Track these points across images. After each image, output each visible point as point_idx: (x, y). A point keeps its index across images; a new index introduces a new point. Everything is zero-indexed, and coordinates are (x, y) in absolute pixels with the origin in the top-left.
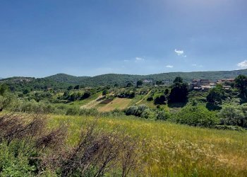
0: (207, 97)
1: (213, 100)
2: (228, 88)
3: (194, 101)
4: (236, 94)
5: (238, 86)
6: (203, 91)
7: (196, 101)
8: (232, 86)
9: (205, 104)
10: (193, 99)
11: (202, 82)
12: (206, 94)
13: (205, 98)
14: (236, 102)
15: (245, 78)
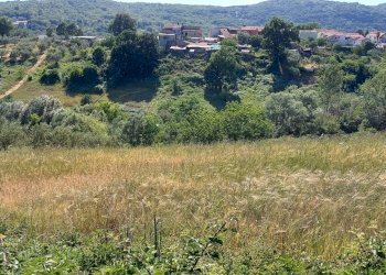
0: (206, 73)
1: (219, 78)
2: (247, 49)
3: (175, 82)
4: (264, 65)
5: (267, 47)
6: (192, 56)
7: (180, 84)
8: (256, 44)
9: (201, 90)
10: (174, 77)
11: (184, 33)
12: (199, 69)
13: (201, 76)
14: (266, 83)
15: (283, 25)
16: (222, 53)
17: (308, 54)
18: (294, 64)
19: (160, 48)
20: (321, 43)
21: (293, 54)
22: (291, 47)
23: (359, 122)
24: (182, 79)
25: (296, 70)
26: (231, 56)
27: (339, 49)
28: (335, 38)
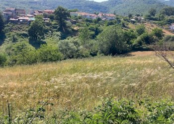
0: (29, 31)
1: (36, 34)
2: (48, 20)
3: (13, 36)
4: (56, 28)
5: (57, 19)
6: (21, 23)
7: (16, 36)
8: (52, 18)
9: (27, 40)
10: (12, 34)
11: (17, 12)
12: (25, 30)
13: (27, 33)
14: (58, 36)
15: (63, 10)
16: (36, 22)
17: (75, 23)
18: (69, 27)
19: (4, 19)
20: (80, 18)
21: (68, 23)
22: (67, 20)
23: (97, 52)
24: (17, 34)
25: (70, 30)
26: (40, 23)
27: (87, 21)
28: (86, 16)
